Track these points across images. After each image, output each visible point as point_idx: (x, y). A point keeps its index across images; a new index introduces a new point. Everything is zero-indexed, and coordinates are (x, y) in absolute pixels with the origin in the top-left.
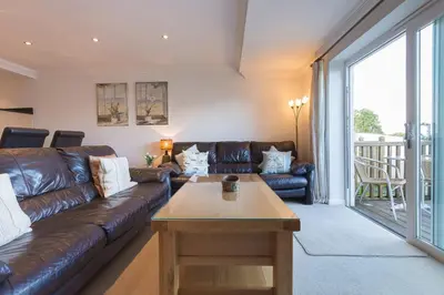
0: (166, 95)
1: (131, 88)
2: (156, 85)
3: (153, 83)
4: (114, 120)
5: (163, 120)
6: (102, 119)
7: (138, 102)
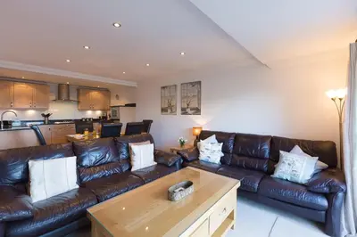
0: (199, 92)
1: (179, 88)
2: (193, 84)
3: (191, 83)
4: (169, 111)
5: (197, 111)
6: (164, 110)
7: (182, 98)
